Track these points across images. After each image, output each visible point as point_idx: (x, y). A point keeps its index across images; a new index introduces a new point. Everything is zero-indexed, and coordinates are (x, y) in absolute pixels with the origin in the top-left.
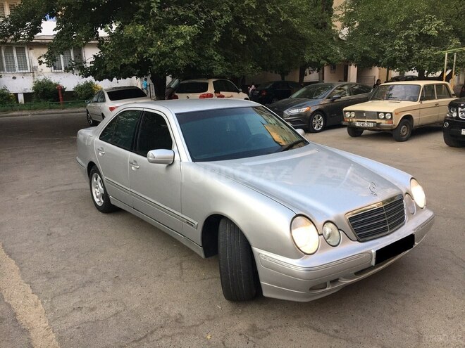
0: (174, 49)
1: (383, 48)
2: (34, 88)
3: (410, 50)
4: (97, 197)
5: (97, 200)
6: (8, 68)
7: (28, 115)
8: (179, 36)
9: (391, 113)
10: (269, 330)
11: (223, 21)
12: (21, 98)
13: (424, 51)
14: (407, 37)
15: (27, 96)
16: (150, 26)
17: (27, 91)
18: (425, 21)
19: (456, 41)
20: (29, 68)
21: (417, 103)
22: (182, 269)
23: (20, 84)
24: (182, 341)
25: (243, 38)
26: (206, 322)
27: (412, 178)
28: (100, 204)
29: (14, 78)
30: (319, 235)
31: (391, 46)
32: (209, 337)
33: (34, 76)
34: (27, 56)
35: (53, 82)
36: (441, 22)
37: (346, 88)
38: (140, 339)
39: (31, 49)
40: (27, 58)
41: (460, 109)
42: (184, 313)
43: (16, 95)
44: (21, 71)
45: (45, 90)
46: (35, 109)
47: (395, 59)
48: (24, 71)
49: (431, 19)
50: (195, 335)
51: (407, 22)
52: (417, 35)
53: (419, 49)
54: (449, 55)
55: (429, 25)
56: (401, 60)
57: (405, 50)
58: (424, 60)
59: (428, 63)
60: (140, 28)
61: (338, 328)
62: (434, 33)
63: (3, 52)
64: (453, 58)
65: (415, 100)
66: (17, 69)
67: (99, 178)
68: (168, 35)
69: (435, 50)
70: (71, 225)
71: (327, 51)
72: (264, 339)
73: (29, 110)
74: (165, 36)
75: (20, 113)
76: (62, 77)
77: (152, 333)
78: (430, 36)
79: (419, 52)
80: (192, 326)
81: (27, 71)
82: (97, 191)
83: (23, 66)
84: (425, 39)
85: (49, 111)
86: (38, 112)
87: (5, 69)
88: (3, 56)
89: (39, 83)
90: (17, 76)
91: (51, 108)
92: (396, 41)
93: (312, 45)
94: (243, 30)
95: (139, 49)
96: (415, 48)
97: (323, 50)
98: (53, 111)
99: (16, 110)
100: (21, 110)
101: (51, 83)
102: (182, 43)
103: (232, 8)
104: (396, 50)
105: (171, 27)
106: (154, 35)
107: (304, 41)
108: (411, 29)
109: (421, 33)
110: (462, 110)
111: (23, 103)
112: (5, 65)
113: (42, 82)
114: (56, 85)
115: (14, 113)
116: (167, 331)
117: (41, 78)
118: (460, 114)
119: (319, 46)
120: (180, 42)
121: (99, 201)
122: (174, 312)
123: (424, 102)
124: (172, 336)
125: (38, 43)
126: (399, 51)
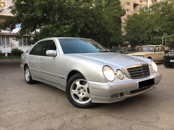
0: (63, 34)
1: (139, 37)
2: (11, 51)
3: (149, 37)
4: (27, 78)
5: (27, 79)
6: (2, 44)
7: (8, 60)
8: (65, 29)
9: (143, 56)
10: (92, 117)
11: (81, 25)
12: (6, 55)
13: (154, 37)
14: (148, 33)
15: (9, 54)
16: (55, 26)
17: (9, 52)
18: (154, 27)
19: (166, 34)
20: (10, 44)
21: (153, 52)
22: (57, 99)
23: (7, 50)
24: (53, 120)
25: (88, 32)
26: (65, 115)
27: (152, 61)
28: (28, 81)
29: (4, 48)
30: (115, 74)
31: (142, 36)
32: (65, 119)
33: (12, 47)
34: (10, 40)
35: (19, 49)
36: (160, 27)
37: (127, 49)
38: (35, 120)
39: (11, 37)
40: (10, 41)
41: (169, 53)
42: (56, 112)
43: (5, 54)
44: (7, 45)
45: (15, 52)
46: (11, 59)
47: (144, 40)
48: (8, 45)
49: (156, 26)
50: (59, 119)
51: (148, 27)
52: (151, 32)
53: (152, 37)
54: (164, 39)
55: (156, 28)
56: (146, 41)
57: (147, 37)
58: (155, 41)
59: (156, 41)
60: (51, 26)
61: (122, 116)
62: (158, 31)
63: (1, 38)
64: (165, 40)
65: (152, 52)
66: (6, 44)
67: (28, 70)
68: (61, 29)
69: (159, 37)
70: (15, 87)
71: (119, 38)
72: (89, 120)
73: (9, 59)
74: (60, 29)
75: (5, 60)
76: (22, 48)
77: (40, 118)
78: (156, 32)
79: (152, 38)
80: (58, 116)
81: (9, 45)
82: (27, 75)
83: (8, 43)
84: (154, 33)
85: (17, 59)
86: (12, 60)
87: (1, 44)
88: (1, 39)
89: (14, 49)
90: (6, 47)
91: (17, 58)
92: (144, 34)
93: (114, 36)
94: (89, 29)
95: (50, 34)
96: (151, 36)
97: (118, 37)
98: (18, 59)
99: (4, 59)
100: (6, 59)
101: (18, 49)
102: (66, 31)
103: (85, 21)
104: (144, 37)
105: (62, 26)
106: (56, 29)
107: (111, 35)
108: (149, 30)
109: (153, 31)
110: (170, 53)
111: (7, 56)
112: (1, 43)
113: (15, 49)
114: (20, 50)
115: (3, 60)
116: (47, 117)
117: (14, 48)
118: (169, 54)
119: (116, 36)
120: (65, 31)
121: (28, 79)
122: (52, 112)
123: (155, 52)
124: (49, 119)
125: (14, 35)
126: (145, 38)
